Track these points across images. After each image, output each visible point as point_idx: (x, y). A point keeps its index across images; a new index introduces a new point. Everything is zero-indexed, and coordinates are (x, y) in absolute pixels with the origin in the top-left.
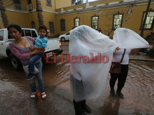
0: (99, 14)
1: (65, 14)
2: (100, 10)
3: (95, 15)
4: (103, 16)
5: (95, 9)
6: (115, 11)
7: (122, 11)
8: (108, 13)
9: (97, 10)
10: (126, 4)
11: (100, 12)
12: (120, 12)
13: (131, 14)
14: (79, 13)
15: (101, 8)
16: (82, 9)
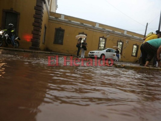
0: (107, 36)
1: (67, 23)
2: (108, 34)
3: (103, 36)
4: (110, 40)
5: (104, 31)
6: (119, 39)
7: (123, 40)
8: (114, 38)
9: (105, 33)
10: (126, 36)
11: (108, 36)
12: (122, 41)
13: (128, 44)
14: (87, 29)
15: (109, 32)
16: (91, 26)
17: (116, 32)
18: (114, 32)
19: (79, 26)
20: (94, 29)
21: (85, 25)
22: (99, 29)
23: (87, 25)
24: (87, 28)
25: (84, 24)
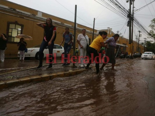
16: (29, 14)
17: (65, 24)
18: (63, 24)
19: (7, 11)
20: (34, 19)
21: (18, 12)
22: (42, 19)
23: (22, 13)
24: (22, 16)
25: (18, 10)
